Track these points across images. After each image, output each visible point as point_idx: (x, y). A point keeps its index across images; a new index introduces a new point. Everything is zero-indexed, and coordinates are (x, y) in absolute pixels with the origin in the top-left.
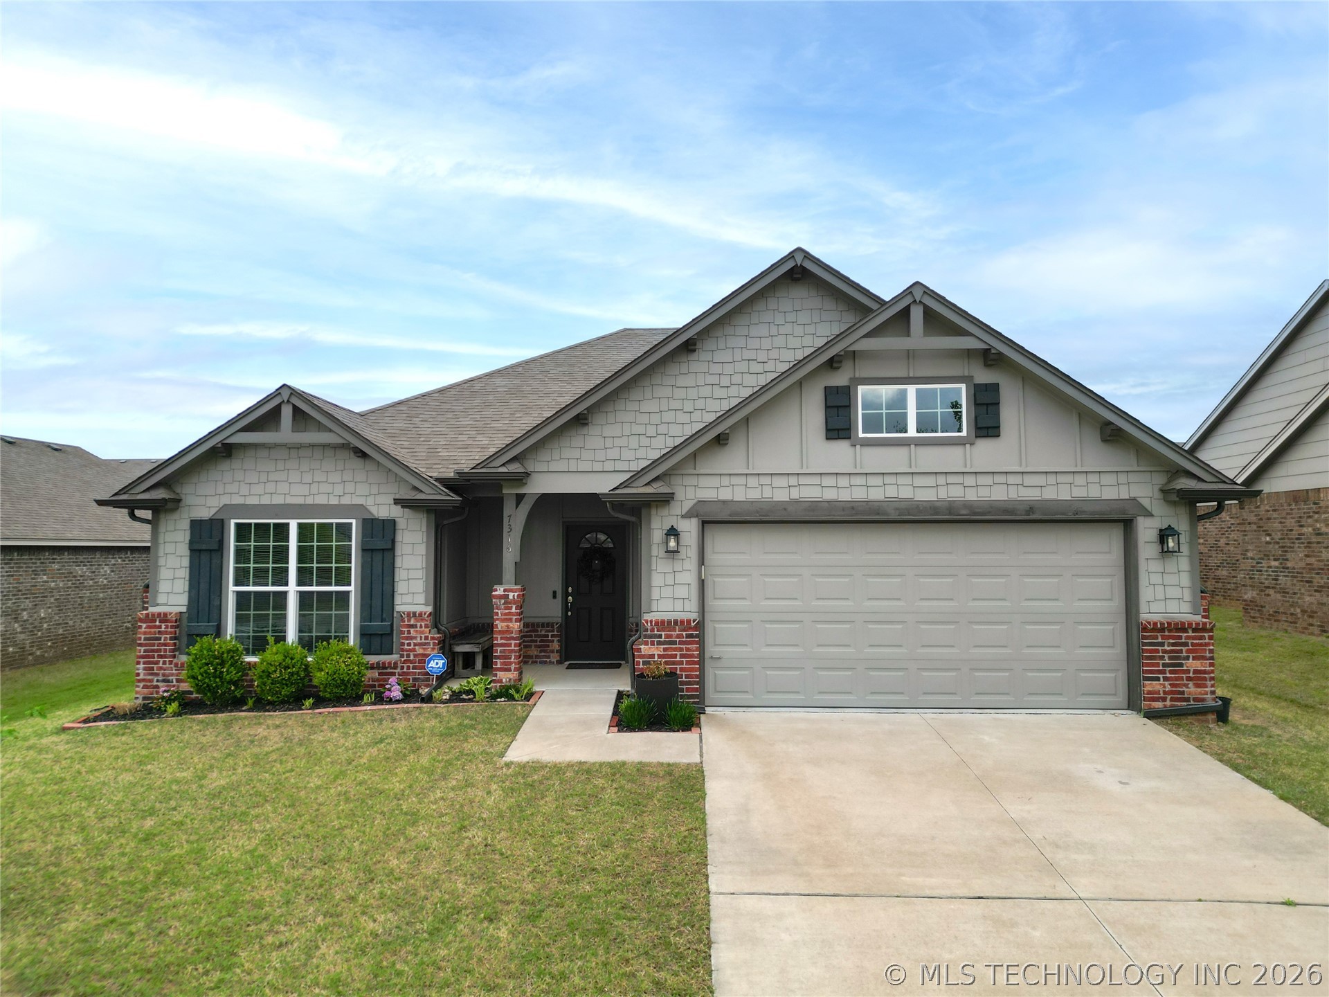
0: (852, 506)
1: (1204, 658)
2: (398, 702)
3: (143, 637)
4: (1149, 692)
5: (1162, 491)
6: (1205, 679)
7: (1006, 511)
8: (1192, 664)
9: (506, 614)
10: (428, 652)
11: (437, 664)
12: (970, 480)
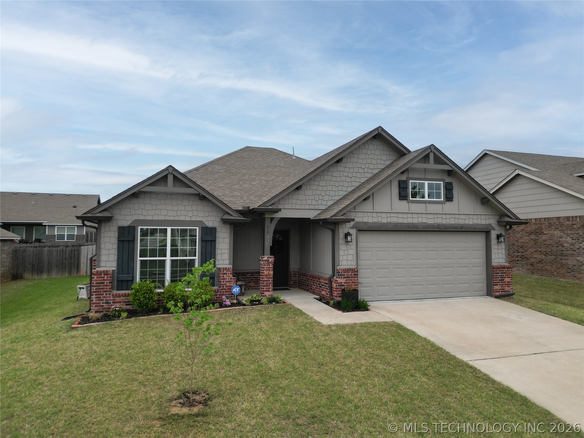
0: (408, 225)
1: (509, 277)
2: (229, 306)
3: (95, 282)
4: (495, 290)
5: (498, 221)
6: (510, 284)
7: (455, 228)
8: (507, 280)
9: (268, 268)
10: (232, 285)
11: (236, 290)
12: (444, 216)
